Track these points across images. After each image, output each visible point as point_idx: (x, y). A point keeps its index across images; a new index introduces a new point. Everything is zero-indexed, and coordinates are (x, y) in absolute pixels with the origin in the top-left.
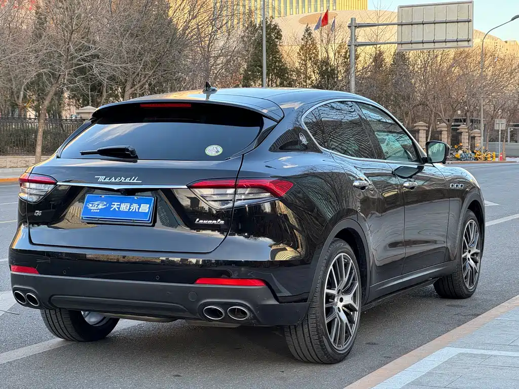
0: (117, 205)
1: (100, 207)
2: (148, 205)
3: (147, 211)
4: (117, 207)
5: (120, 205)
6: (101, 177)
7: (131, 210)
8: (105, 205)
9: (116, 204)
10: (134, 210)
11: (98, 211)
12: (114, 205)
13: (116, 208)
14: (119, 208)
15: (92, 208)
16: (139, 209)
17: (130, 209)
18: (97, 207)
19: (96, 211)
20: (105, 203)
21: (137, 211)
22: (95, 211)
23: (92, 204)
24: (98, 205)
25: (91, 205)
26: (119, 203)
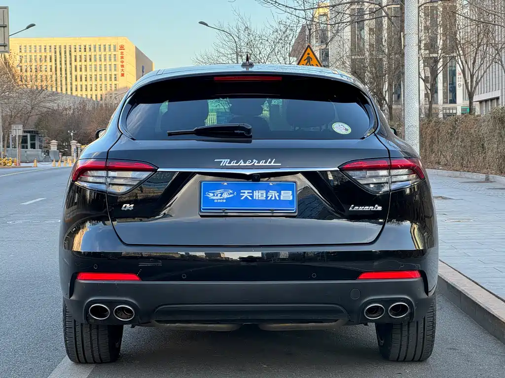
0: (248, 193)
1: (225, 195)
2: (291, 192)
3: (291, 198)
4: (250, 196)
5: (253, 193)
6: (224, 160)
7: (269, 198)
8: (231, 194)
9: (246, 191)
10: (273, 198)
11: (224, 201)
12: (244, 193)
13: (248, 197)
14: (252, 197)
15: (214, 198)
16: (279, 196)
17: (267, 197)
18: (221, 196)
19: (221, 201)
20: (231, 191)
21: (278, 199)
22: (219, 201)
23: (213, 193)
24: (222, 194)
25: (212, 195)
26: (251, 191)
